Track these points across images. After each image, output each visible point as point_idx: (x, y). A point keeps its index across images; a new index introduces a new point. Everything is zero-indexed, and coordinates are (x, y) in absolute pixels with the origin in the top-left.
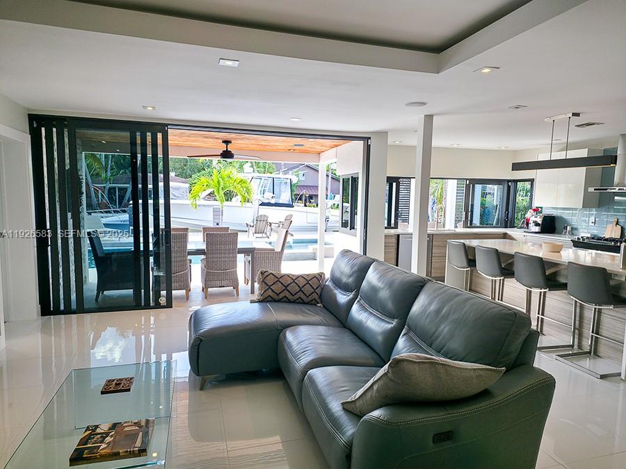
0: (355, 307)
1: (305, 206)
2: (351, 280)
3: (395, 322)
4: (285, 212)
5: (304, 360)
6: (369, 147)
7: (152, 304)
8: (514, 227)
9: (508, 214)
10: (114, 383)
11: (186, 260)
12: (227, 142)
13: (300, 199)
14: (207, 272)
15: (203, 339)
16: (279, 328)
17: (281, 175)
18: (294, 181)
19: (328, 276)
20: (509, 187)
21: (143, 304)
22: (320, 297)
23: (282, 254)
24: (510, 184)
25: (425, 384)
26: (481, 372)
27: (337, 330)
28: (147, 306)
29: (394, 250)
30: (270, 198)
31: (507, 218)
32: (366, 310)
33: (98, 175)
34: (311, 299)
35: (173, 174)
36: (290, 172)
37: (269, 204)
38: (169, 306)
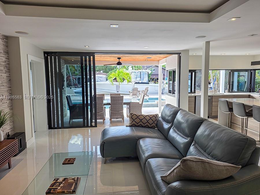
0: (171, 130)
1: (155, 83)
2: (170, 118)
3: (189, 139)
4: (145, 86)
5: (147, 154)
6: (180, 57)
7: (89, 125)
8: (254, 92)
9: (251, 86)
10: (68, 160)
11: (103, 108)
12: (119, 58)
13: (153, 80)
14: (111, 112)
15: (105, 142)
16: (137, 138)
17: (144, 71)
18: (150, 73)
19: (160, 115)
20: (251, 73)
21: (86, 125)
22: (157, 125)
23: (142, 105)
24: (252, 71)
25: (198, 172)
26: (228, 168)
27: (163, 141)
28: (88, 126)
29: (193, 103)
30: (139, 80)
31: (251, 87)
32: (176, 132)
33: (74, 73)
34: (152, 126)
35: (102, 72)
36: (148, 69)
37: (139, 83)
38: (96, 126)
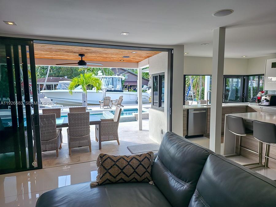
1: (129, 91)
6: (172, 55)
7: (28, 166)
9: (244, 94)
12: (82, 55)
13: (126, 87)
14: (70, 138)
17: (117, 76)
18: (123, 79)
22: (151, 174)
23: (118, 123)
24: (245, 77)
29: (186, 119)
30: (111, 88)
31: (244, 97)
34: (144, 178)
35: (66, 77)
36: (121, 75)
37: (111, 91)
38: (40, 167)
